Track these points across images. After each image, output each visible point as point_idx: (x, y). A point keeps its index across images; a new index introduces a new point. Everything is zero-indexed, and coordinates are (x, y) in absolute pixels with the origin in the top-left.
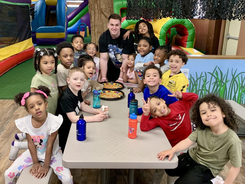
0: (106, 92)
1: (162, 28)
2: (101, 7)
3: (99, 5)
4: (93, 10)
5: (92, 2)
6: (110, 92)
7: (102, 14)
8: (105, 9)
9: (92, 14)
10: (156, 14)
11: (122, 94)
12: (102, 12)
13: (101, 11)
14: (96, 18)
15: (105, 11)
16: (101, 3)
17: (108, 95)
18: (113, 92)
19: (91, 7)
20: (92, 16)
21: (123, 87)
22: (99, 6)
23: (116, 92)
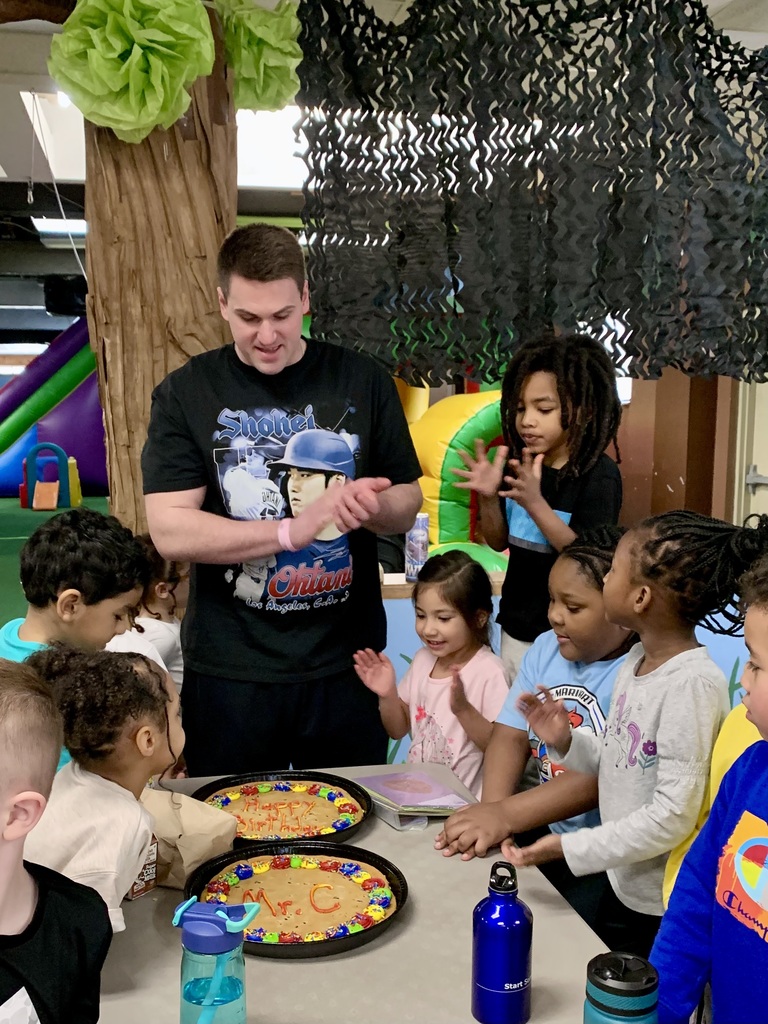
0: (256, 871)
1: (451, 450)
2: (168, 310)
3: (150, 296)
4: (118, 330)
5: (109, 279)
6: (286, 865)
7: (171, 348)
8: (191, 318)
9: (113, 354)
10: (470, 354)
11: (383, 878)
12: (173, 340)
13: (164, 336)
14: (138, 376)
15: (192, 335)
16: (167, 286)
17: (284, 905)
18: (312, 862)
19: (100, 310)
20: (114, 360)
21: (371, 812)
22: (153, 302)
23: (335, 866)
